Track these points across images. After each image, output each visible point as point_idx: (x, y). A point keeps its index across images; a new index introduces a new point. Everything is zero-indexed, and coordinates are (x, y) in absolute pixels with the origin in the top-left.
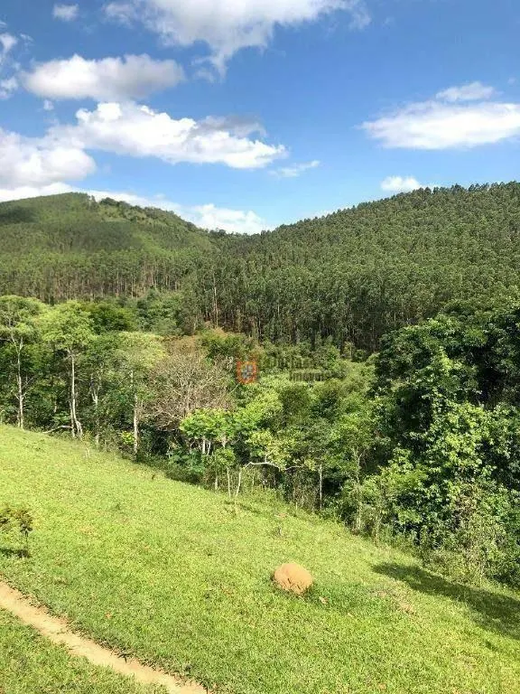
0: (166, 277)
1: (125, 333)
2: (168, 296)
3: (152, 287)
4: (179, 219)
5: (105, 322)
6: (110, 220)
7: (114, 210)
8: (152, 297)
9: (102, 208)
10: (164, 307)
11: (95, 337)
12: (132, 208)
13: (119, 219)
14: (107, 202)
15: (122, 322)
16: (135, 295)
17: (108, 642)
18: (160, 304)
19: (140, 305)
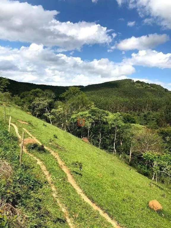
0: (155, 107)
1: (134, 124)
2: (155, 113)
3: (149, 110)
4: (162, 87)
5: (128, 120)
6: (138, 87)
7: (140, 84)
8: (149, 113)
9: (136, 83)
10: (153, 117)
11: (123, 124)
12: (146, 84)
13: (141, 87)
14: (138, 82)
15: (133, 120)
16: (143, 112)
17: (90, 198)
18: (152, 116)
19: (145, 116)
